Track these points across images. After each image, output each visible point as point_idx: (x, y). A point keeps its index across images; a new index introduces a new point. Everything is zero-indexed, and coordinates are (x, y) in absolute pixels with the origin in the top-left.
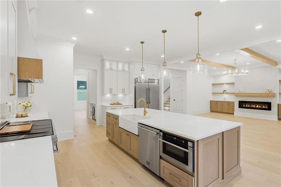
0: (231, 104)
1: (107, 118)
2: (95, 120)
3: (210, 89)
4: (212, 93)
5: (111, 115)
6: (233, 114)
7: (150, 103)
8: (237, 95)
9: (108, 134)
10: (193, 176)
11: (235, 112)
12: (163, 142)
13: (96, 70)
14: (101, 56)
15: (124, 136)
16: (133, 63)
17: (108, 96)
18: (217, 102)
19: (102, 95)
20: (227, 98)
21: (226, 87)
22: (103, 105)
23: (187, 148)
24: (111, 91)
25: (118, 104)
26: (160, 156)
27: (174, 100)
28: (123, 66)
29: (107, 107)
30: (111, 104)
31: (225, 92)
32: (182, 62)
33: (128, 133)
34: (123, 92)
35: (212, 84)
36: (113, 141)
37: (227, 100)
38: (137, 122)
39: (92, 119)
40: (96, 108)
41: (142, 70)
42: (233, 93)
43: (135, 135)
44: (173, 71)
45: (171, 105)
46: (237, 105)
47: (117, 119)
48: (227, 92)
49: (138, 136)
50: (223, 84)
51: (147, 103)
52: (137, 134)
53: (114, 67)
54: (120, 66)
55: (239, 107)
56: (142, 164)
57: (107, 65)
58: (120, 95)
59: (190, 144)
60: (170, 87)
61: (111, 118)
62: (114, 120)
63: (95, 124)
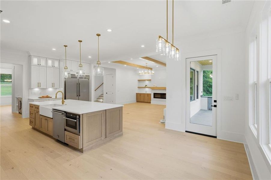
0: (149, 95)
1: (30, 109)
2: (21, 114)
3: (136, 84)
4: (138, 87)
5: (34, 106)
6: (150, 103)
7: (80, 95)
8: (153, 88)
9: (31, 122)
10: (80, 135)
11: (151, 101)
12: (66, 119)
13: (22, 65)
14: (28, 52)
15: (43, 121)
16: (63, 61)
17: (37, 90)
18: (140, 94)
19: (29, 89)
20: (147, 91)
21: (147, 83)
22: (30, 98)
23: (76, 119)
24: (39, 85)
25: (47, 97)
26: (65, 129)
27: (107, 93)
28: (53, 63)
29: (34, 100)
30: (39, 98)
31: (146, 86)
32: (109, 62)
33: (47, 118)
34: (53, 85)
35: (138, 80)
36: (35, 127)
37: (147, 93)
38: (52, 109)
39: (18, 113)
40: (22, 102)
41: (66, 68)
42: (150, 87)
43: (50, 119)
44: (105, 68)
45: (104, 98)
46: (152, 96)
47: (38, 108)
48: (148, 86)
49: (52, 118)
50: (145, 80)
51: (77, 96)
52: (52, 117)
53: (43, 63)
54: (50, 63)
55: (154, 98)
56: (56, 139)
57: (35, 61)
58: (50, 89)
59: (78, 117)
60: (103, 83)
61: (34, 108)
62: (36, 109)
63: (21, 117)
